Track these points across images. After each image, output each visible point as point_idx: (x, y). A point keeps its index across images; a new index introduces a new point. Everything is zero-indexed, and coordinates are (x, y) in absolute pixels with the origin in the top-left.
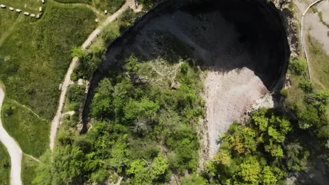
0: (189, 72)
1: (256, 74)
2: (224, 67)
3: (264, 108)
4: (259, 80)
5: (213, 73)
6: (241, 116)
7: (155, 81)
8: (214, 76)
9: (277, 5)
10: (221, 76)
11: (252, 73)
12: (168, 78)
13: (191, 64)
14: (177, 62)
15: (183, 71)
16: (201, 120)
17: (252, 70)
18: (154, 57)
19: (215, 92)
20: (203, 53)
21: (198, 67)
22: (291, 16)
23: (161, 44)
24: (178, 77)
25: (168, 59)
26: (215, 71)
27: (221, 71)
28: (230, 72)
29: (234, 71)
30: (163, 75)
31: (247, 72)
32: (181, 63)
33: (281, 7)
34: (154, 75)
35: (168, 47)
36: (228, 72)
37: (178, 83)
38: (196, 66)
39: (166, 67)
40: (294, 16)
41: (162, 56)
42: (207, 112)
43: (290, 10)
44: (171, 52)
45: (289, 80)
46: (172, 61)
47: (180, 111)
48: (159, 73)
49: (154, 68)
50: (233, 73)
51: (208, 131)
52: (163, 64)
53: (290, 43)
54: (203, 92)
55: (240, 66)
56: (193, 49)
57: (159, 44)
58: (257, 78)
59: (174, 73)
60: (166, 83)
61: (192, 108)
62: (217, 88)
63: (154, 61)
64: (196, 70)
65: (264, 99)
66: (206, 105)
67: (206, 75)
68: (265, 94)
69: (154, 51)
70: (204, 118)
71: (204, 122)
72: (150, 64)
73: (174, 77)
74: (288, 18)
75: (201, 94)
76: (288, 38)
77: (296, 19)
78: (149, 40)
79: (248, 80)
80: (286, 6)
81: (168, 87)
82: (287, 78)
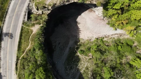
0: (82, 49)
1: (80, 14)
2: (77, 30)
4: (83, 13)
5: (80, 36)
6: (104, 21)
7: (90, 67)
8: (82, 35)
9: (49, 12)
10: (81, 32)
11: (79, 17)
12: (87, 60)
13: (78, 48)
14: (78, 56)
15: (83, 52)
16: (105, 39)
18: (78, 70)
19: (90, 33)
20: (71, 43)
21: (78, 44)
22: (56, 4)
23: (71, 67)
24: (86, 55)
25: (78, 62)
26: (79, 35)
27: (79, 32)
28: (79, 27)
29: (79, 26)
30: (86, 64)
31: (79, 19)
32: (78, 54)
33: (50, 10)
34: (87, 68)
35: (72, 63)
36: (79, 28)
37: (89, 55)
38: (78, 45)
39: (82, 62)
40: (55, 3)
41: (77, 65)
42: (100, 36)
43: (52, 5)
44: (74, 60)
46: (78, 60)
47: (103, 52)
48: (86, 66)
49: (84, 69)
51: (110, 35)
52: (81, 64)
53: (69, 3)
54: (90, 40)
55: (76, 22)
56: (70, 48)
57: (71, 68)
59: (84, 57)
60: (90, 61)
61: (100, 45)
62: (88, 33)
63: (80, 70)
64: (80, 45)
65: (96, 11)
66: (97, 37)
67: (82, 39)
68: (92, 10)
69: (75, 70)
70: (104, 38)
71: (106, 37)
72: (82, 71)
73: (87, 57)
74: (56, 6)
75: (92, 41)
76: (67, 4)
77: (57, 2)
78: (71, 74)
79: (84, 18)
80: (50, 8)
81: (92, 60)
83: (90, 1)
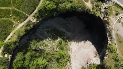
0: (63, 43)
1: (93, 44)
2: (79, 40)
3: (96, 64)
4: (94, 47)
5: (74, 42)
6: (86, 64)
7: (47, 48)
8: (74, 44)
9: (102, 18)
10: (77, 44)
11: (91, 43)
12: (53, 46)
13: (63, 39)
14: (57, 39)
15: (60, 43)
16: (68, 63)
17: (91, 42)
18: (46, 38)
19: (75, 51)
21: (67, 40)
22: (109, 24)
23: (49, 32)
24: (57, 46)
25: (53, 38)
26: (75, 42)
27: (77, 42)
28: (81, 42)
29: (83, 42)
30: (50, 45)
31: (89, 43)
32: (59, 39)
33: (104, 19)
34: (46, 46)
35: (52, 33)
36: (80, 42)
37: (57, 48)
38: (66, 40)
39: (52, 42)
40: (110, 24)
41: (50, 37)
42: (71, 60)
43: (108, 21)
44: (54, 35)
45: (107, 55)
46: (54, 38)
47: (59, 61)
48: (48, 44)
49: (46, 43)
50: (83, 43)
51: (72, 68)
52: (50, 41)
53: (108, 36)
54: (69, 51)
55: (86, 40)
56: (64, 33)
57: (48, 32)
58: (93, 46)
59: (55, 44)
60: (52, 49)
61: (64, 59)
62: (76, 49)
63: (46, 40)
64: (66, 42)
65: (96, 58)
66: (71, 56)
67: (71, 43)
68: (97, 55)
69: (46, 35)
70: (70, 62)
71: (70, 64)
72: (44, 41)
73: (55, 46)
74: (107, 25)
75: (69, 52)
76: (107, 34)
77: (110, 25)
78: (43, 31)
79: (89, 47)
80: (106, 19)
81: (53, 50)
82: (107, 54)
83: (108, 54)
